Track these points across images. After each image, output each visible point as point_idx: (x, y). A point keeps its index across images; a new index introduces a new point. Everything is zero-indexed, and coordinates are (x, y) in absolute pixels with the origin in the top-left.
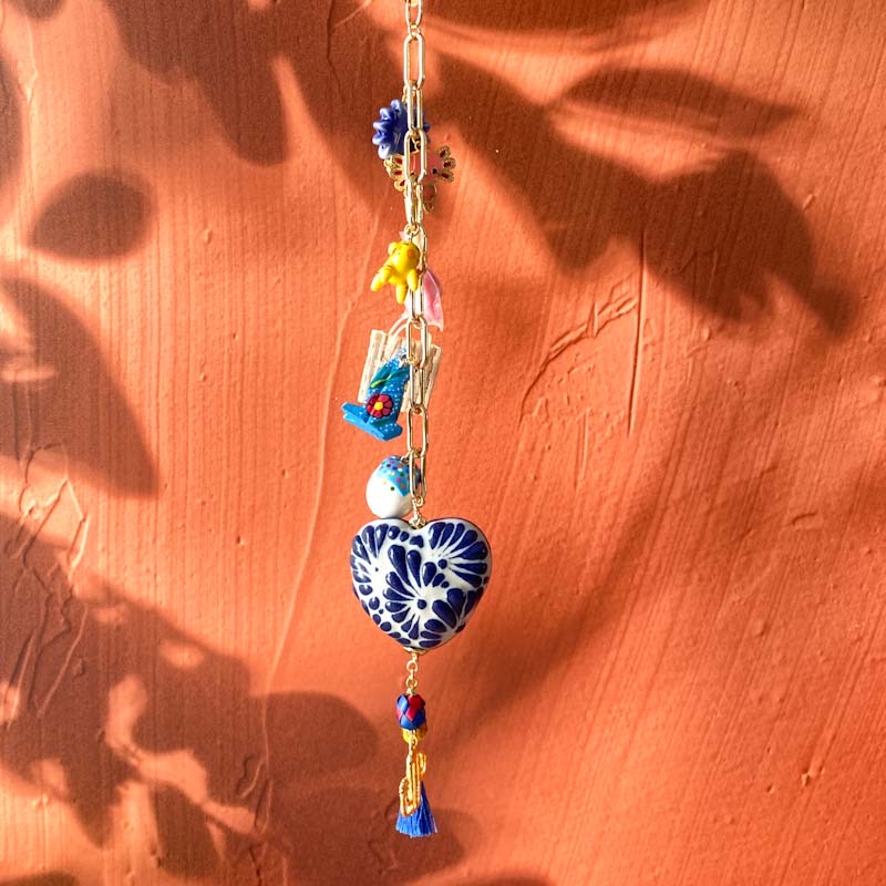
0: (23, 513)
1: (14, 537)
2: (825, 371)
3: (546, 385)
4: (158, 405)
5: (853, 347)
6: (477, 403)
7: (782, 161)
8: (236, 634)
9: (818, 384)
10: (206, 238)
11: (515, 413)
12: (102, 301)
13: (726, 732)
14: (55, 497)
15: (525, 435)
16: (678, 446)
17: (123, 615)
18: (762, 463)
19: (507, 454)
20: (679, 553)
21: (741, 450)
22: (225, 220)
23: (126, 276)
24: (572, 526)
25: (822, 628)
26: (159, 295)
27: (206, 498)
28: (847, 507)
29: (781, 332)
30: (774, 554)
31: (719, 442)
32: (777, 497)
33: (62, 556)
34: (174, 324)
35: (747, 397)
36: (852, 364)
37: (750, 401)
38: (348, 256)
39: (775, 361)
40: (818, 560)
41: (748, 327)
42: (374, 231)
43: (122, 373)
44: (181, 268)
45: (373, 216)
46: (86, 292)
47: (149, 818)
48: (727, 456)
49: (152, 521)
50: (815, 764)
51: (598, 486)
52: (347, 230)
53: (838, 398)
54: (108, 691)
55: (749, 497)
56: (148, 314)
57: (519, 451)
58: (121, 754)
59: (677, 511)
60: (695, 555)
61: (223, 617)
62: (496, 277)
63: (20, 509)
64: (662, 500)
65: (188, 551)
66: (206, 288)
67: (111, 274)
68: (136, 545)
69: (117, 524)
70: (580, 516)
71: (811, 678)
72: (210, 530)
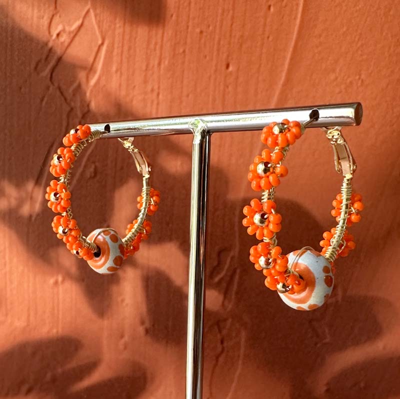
0: (52, 36)
1: (44, 57)
14: (78, 23)
33: (82, 75)
49: (158, 47)
63: (49, 33)
72: (205, 57)
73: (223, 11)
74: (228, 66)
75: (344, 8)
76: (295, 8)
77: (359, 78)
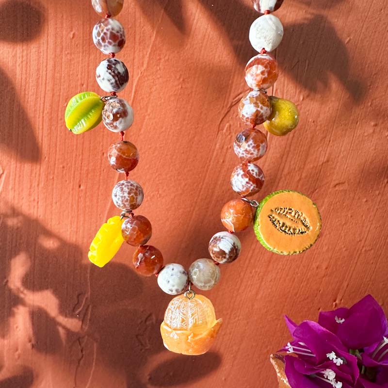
2: (352, 118)
3: (230, 118)
4: (43, 117)
5: (363, 108)
6: (198, 124)
7: (338, 21)
8: (77, 232)
9: (348, 123)
10: (72, 36)
11: (215, 130)
12: (17, 64)
13: (301, 283)
15: (219, 141)
16: (288, 149)
17: (21, 222)
18: (323, 159)
19: (210, 150)
21: (314, 152)
22: (82, 28)
23: (30, 52)
25: (345, 235)
26: (47, 62)
27: (65, 164)
28: (358, 180)
29: (333, 99)
30: (326, 200)
31: (305, 148)
32: (328, 174)
34: (53, 77)
35: (318, 127)
36: (363, 116)
37: (319, 130)
38: (140, 49)
39: (331, 112)
40: (344, 204)
41: (320, 96)
42: (153, 39)
43: (26, 100)
44: (58, 50)
45: (153, 31)
46: (10, 59)
47: (28, 324)
48: (308, 155)
50: (339, 297)
52: (140, 37)
53: (356, 131)
54: (11, 260)
55: (317, 174)
56: (41, 71)
57: (216, 149)
58: (16, 292)
61: (71, 224)
62: (209, 64)
65: (55, 190)
66: (70, 60)
67: (23, 51)
68: (29, 187)
69: (20, 176)
71: (339, 258)
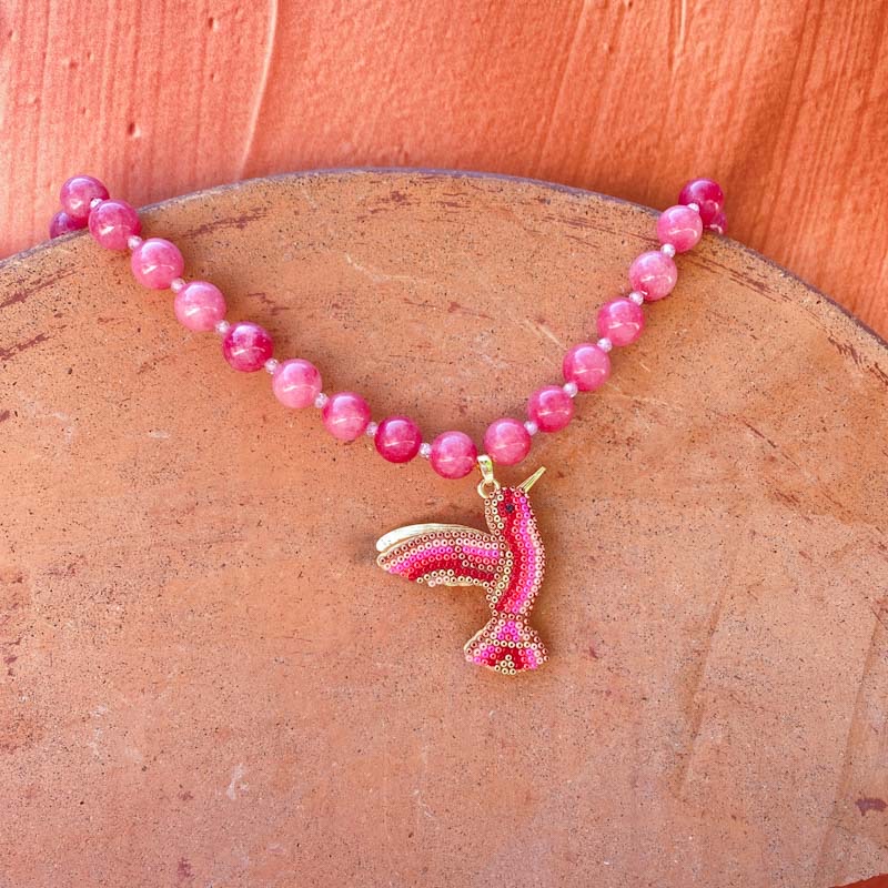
20: (824, 169)
24: (667, 125)
51: (704, 65)
59: (817, 105)
60: (846, 172)
64: (795, 90)
70: (679, 109)
72: (84, 111)
73: (117, 27)
74: (131, 129)
75: (357, 25)
76: (261, 25)
77: (400, 151)
